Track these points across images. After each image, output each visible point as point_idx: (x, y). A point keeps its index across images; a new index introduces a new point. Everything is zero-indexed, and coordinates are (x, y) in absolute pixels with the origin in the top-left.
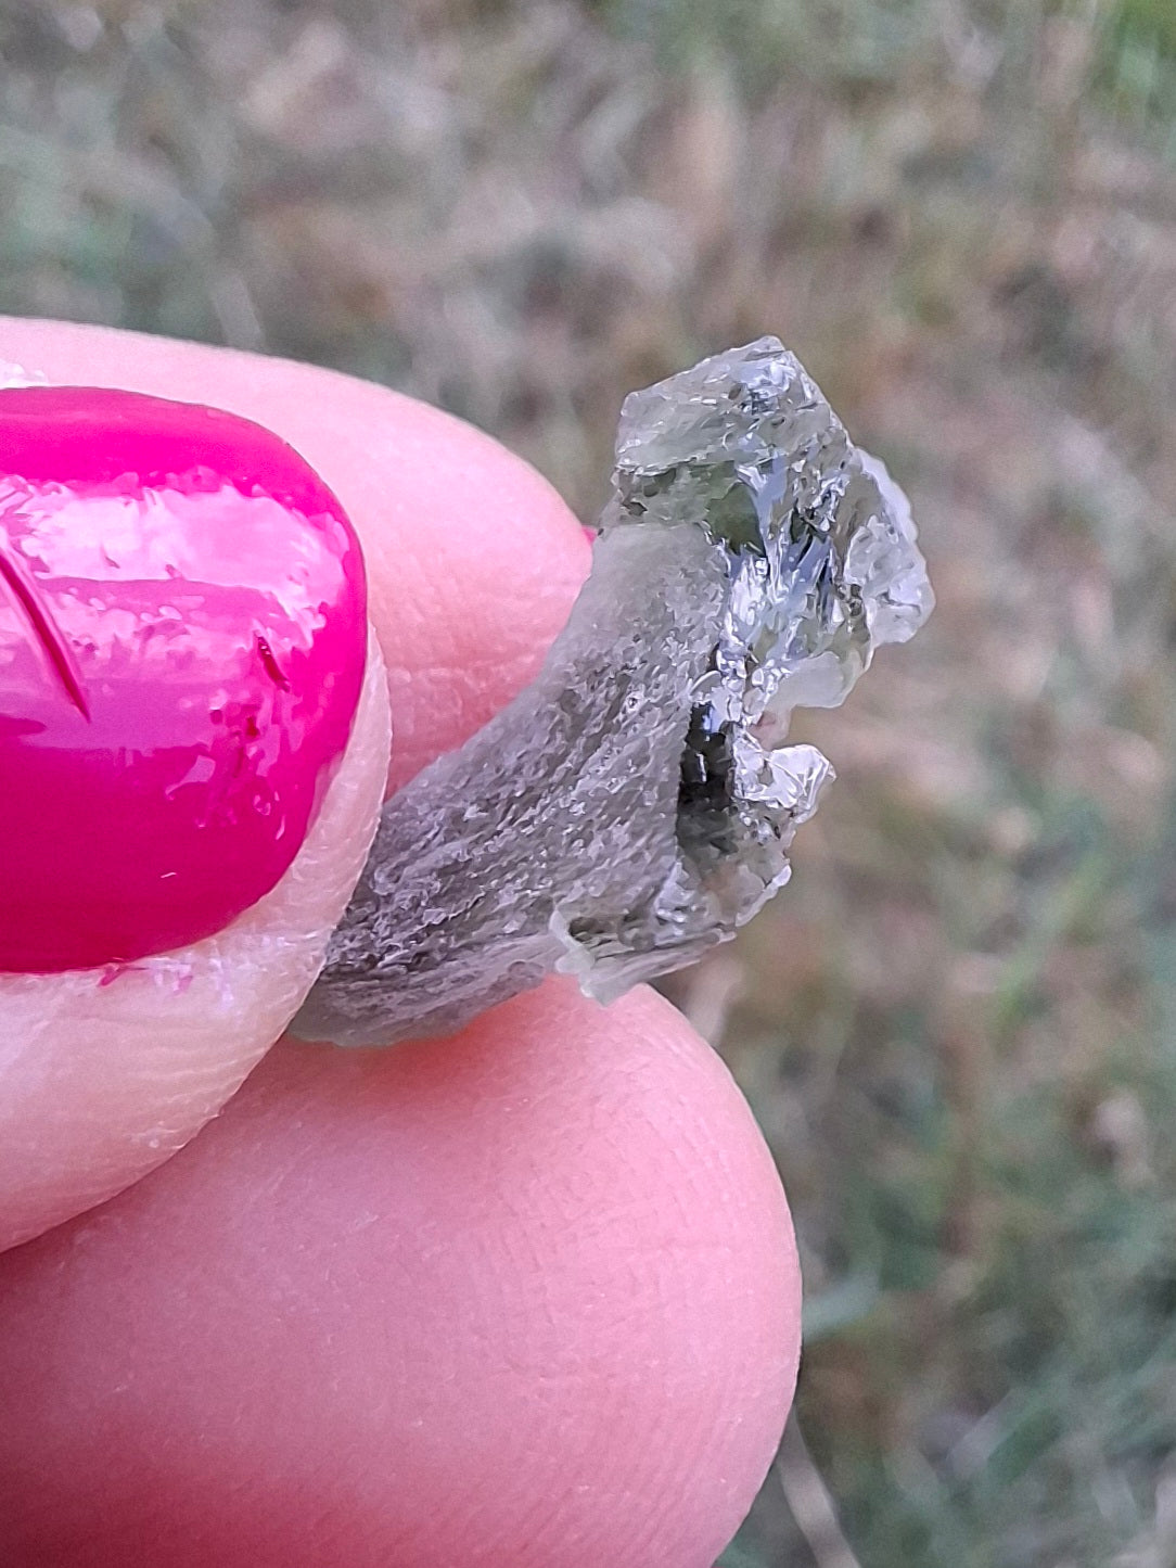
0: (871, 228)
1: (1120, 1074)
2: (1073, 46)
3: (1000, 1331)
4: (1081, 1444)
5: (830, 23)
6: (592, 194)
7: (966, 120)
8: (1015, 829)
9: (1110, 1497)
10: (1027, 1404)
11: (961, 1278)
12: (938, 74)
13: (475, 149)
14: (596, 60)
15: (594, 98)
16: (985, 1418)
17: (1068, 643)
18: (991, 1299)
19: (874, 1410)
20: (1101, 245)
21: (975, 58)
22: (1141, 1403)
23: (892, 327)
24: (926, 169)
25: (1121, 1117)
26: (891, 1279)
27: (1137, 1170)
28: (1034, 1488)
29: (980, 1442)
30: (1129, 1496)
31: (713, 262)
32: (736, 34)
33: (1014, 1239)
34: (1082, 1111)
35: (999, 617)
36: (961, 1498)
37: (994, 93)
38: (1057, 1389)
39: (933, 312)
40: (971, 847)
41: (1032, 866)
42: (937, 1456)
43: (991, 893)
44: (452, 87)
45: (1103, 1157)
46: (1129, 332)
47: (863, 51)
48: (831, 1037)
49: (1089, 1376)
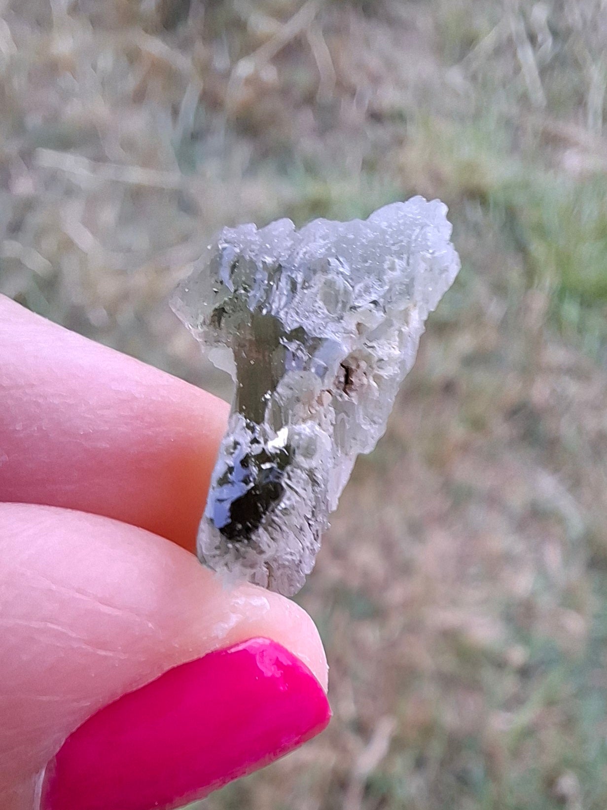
0: (449, 388)
1: (567, 763)
2: (539, 302)
8: (518, 655)
17: (541, 569)
20: (554, 391)
21: (495, 309)
23: (458, 431)
24: (472, 360)
25: (568, 783)
27: (576, 808)
34: (550, 782)
37: (504, 325)
39: (478, 424)
40: (500, 664)
41: (525, 672)
43: (508, 685)
45: (561, 801)
46: (566, 429)
48: (436, 749)
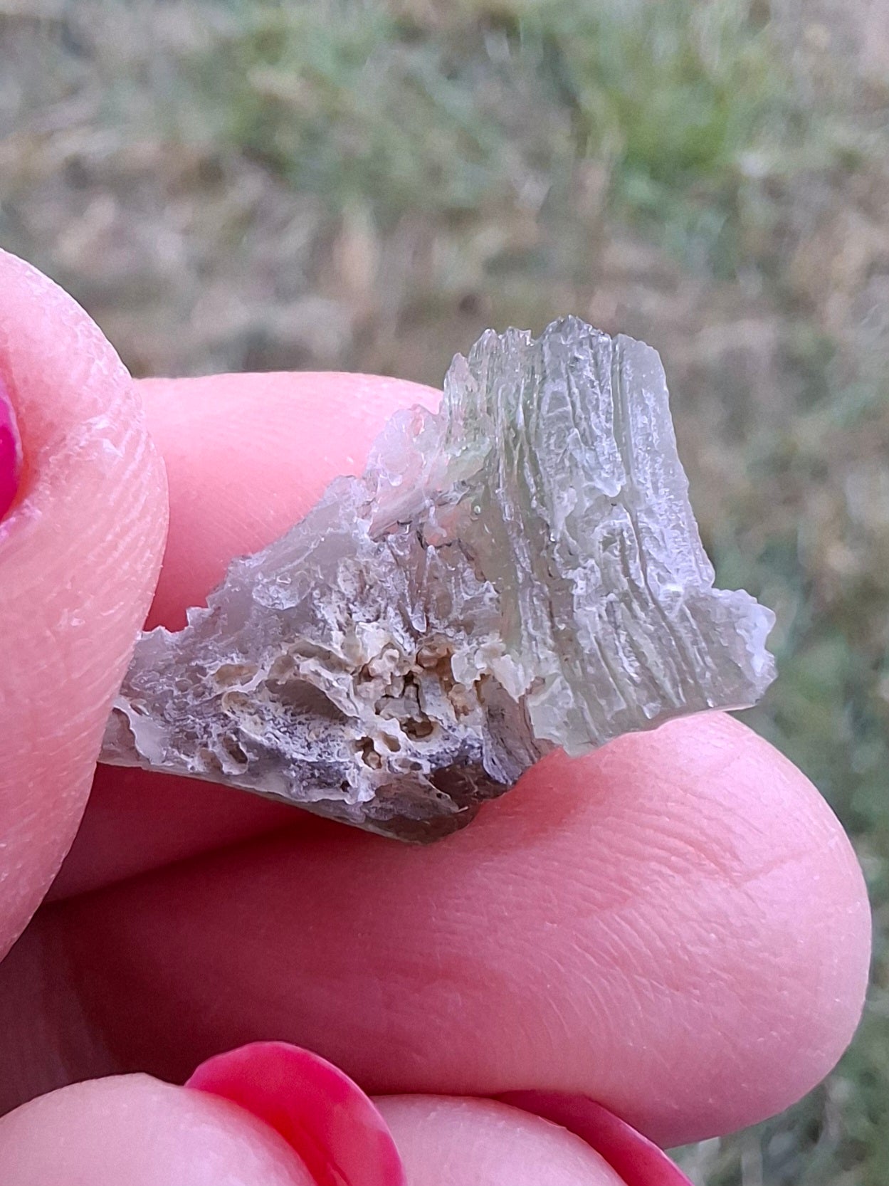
5: (435, 173)
6: (285, 295)
7: (530, 231)
12: (508, 203)
13: (205, 270)
14: (281, 207)
31: (364, 336)
44: (187, 232)
47: (458, 191)
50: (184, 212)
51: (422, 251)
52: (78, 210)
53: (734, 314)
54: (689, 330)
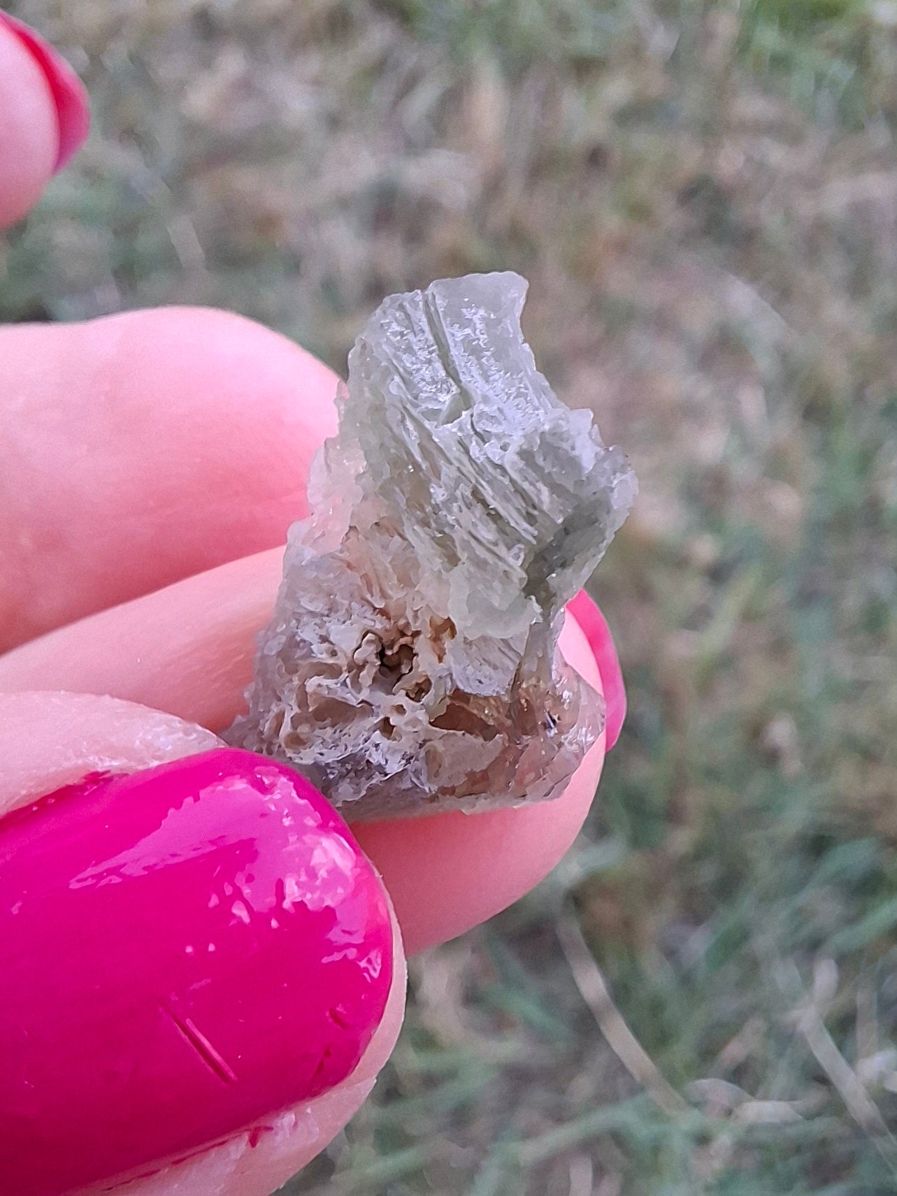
0: (596, 157)
1: (780, 703)
2: (726, 25)
3: (708, 873)
4: (763, 942)
5: (564, 23)
6: (412, 147)
7: (656, 84)
8: (706, 549)
9: (783, 974)
10: (728, 918)
11: (681, 840)
12: (636, 52)
13: (334, 122)
14: (410, 59)
15: (410, 84)
16: (702, 927)
17: (736, 426)
18: (701, 853)
19: (628, 925)
20: (749, 159)
21: (661, 40)
22: (801, 915)
23: (611, 222)
24: (628, 116)
25: (781, 732)
26: (636, 842)
27: (793, 766)
28: (732, 971)
29: (698, 944)
30: (796, 973)
31: (493, 187)
32: (501, 35)
33: (714, 814)
34: (756, 730)
35: (690, 411)
36: (686, 980)
37: (674, 63)
38: (746, 907)
39: (639, 212)
40: (677, 561)
41: (718, 574)
42: (671, 953)
43: (692, 590)
44: (316, 83)
45: (772, 758)
46: (768, 217)
47: (586, 42)
49: (767, 898)
50: (313, 63)
51: (548, 100)
52: (207, 64)
53: (859, 166)
54: (813, 184)
